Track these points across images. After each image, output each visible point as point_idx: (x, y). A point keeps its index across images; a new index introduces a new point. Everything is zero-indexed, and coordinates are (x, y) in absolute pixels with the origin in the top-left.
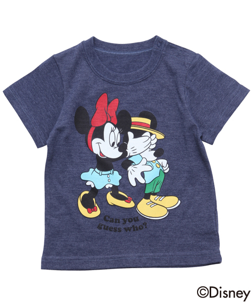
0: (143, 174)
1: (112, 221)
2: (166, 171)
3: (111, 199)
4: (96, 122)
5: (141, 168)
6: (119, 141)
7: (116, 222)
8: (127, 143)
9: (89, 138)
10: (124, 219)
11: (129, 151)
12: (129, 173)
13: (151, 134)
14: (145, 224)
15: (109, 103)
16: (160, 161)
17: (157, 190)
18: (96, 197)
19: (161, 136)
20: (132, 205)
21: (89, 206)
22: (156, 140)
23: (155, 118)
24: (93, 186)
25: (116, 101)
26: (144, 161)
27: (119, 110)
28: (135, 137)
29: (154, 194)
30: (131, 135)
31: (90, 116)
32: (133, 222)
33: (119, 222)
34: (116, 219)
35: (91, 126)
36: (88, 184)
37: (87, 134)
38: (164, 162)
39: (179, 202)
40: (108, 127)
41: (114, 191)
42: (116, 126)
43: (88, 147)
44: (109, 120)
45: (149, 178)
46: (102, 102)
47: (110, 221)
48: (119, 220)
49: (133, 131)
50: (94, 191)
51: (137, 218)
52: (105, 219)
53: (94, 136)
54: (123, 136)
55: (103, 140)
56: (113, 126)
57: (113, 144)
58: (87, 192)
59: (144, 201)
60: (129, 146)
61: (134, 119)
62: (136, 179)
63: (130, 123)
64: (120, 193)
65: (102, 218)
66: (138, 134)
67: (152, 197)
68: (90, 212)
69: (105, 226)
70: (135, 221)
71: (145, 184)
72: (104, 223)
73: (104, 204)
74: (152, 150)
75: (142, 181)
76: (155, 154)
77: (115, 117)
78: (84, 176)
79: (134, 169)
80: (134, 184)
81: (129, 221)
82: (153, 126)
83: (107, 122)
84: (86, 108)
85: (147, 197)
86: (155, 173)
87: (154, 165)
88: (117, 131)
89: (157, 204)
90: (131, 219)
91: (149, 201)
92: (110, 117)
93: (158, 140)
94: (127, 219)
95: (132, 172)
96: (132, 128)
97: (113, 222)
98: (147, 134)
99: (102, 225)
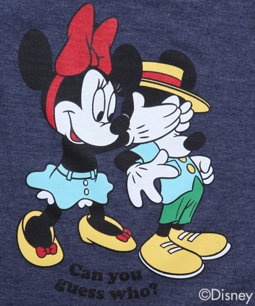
0: (157, 184)
1: (86, 276)
2: (207, 182)
3: (87, 232)
4: (66, 66)
5: (155, 170)
6: (112, 111)
7: (94, 279)
8: (130, 116)
9: (50, 99)
10: (110, 274)
11: (133, 133)
12: (130, 179)
13: (182, 101)
14: (153, 286)
15: (96, 26)
16: (197, 159)
17: (186, 219)
18: (57, 225)
19: (201, 107)
20: (130, 245)
21: (43, 244)
22: (190, 114)
23: (192, 66)
24: (51, 202)
25: (112, 24)
26: (163, 157)
27: (118, 43)
28: (148, 104)
29: (178, 227)
30: (138, 99)
31: (55, 51)
32: (130, 280)
33: (101, 279)
34: (95, 273)
35: (54, 74)
36: (41, 196)
37: (45, 89)
38: (204, 162)
39: (229, 246)
40: (92, 78)
41: (96, 213)
42: (108, 78)
43: (46, 117)
44: (94, 63)
45: (170, 193)
46: (83, 21)
47: (83, 276)
48: (101, 275)
49: (145, 91)
50: (52, 212)
51: (139, 272)
52: (72, 270)
53: (60, 98)
54: (122, 99)
55: (80, 105)
56: (102, 78)
57: (101, 115)
58: (38, 214)
59: (156, 239)
60: (134, 122)
61: (147, 66)
62: (142, 192)
63: (139, 74)
64: (107, 219)
65: (67, 268)
66: (154, 99)
67: (174, 233)
68: (41, 255)
69: (70, 285)
70: (134, 279)
71: (162, 205)
72: (69, 278)
73: (72, 241)
74: (182, 134)
75: (155, 197)
76: (187, 145)
77: (108, 58)
78: (34, 179)
79: (141, 172)
80: (137, 202)
81: (122, 279)
82: (188, 84)
83: (91, 67)
84: (46, 33)
85: (163, 231)
86: (185, 183)
87: (183, 166)
88: (109, 88)
89: (183, 248)
90: (126, 274)
91: (166, 239)
92: (98, 58)
93: (195, 113)
94: (117, 274)
95: (136, 177)
96: (142, 84)
97: (88, 278)
98: (174, 100)
99: (65, 283)
